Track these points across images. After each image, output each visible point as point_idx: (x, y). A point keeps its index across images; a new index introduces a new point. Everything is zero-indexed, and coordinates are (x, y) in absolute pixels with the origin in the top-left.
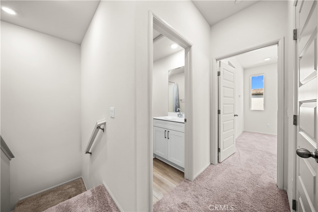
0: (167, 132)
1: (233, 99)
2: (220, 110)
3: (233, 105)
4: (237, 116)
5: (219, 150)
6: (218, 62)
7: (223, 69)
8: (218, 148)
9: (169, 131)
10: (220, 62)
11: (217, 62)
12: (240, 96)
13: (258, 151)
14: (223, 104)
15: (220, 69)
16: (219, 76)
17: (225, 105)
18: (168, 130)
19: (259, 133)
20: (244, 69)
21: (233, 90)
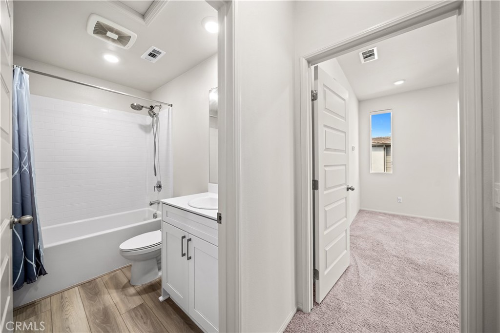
0: (185, 241)
1: (344, 154)
2: (317, 181)
3: (344, 167)
4: (353, 190)
5: (316, 273)
6: (313, 67)
7: (324, 85)
8: (314, 269)
9: (189, 240)
10: (316, 68)
11: (309, 67)
12: (353, 148)
13: (391, 259)
14: (325, 166)
15: (316, 85)
16: (315, 101)
17: (327, 169)
18: (190, 236)
19: (385, 214)
20: (360, 102)
21: (343, 135)
